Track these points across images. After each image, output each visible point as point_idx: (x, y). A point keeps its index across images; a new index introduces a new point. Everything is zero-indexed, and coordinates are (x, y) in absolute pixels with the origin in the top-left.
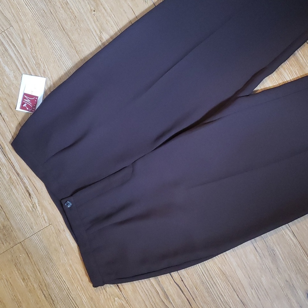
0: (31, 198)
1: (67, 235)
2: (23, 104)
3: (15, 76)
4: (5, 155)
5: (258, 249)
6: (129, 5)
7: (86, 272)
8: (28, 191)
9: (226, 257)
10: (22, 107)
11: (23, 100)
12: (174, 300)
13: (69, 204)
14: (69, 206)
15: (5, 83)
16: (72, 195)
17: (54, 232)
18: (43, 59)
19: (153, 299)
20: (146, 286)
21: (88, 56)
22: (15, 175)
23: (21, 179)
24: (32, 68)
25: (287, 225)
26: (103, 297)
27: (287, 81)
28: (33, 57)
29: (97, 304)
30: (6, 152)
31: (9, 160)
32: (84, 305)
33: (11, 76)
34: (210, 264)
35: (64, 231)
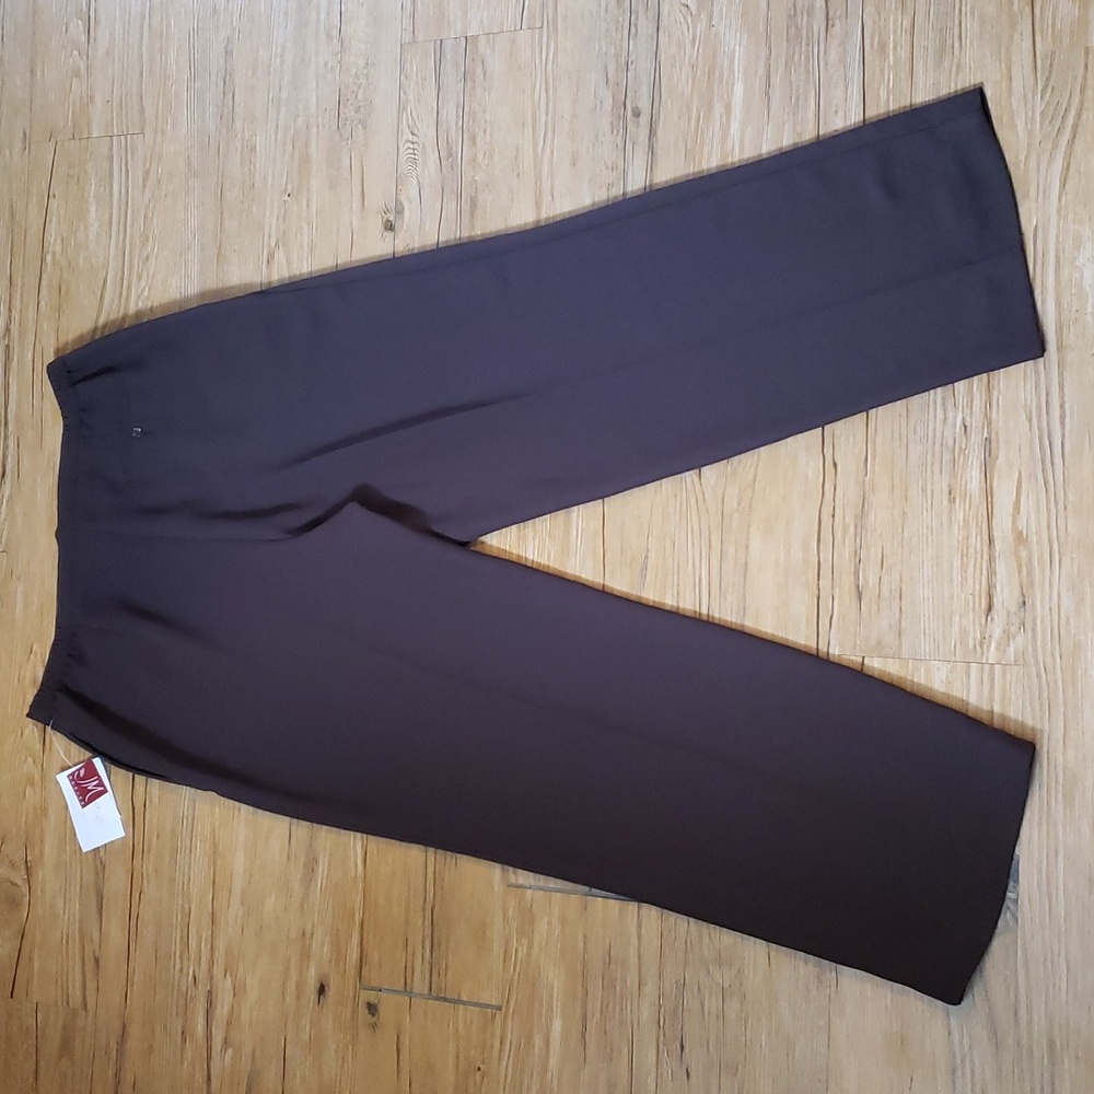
1: (19, 590)
3: (98, 234)
6: (351, 224)
15: (76, 236)
18: (158, 231)
23: (6, 437)
25: (365, 835)
28: (145, 217)
35: (19, 578)
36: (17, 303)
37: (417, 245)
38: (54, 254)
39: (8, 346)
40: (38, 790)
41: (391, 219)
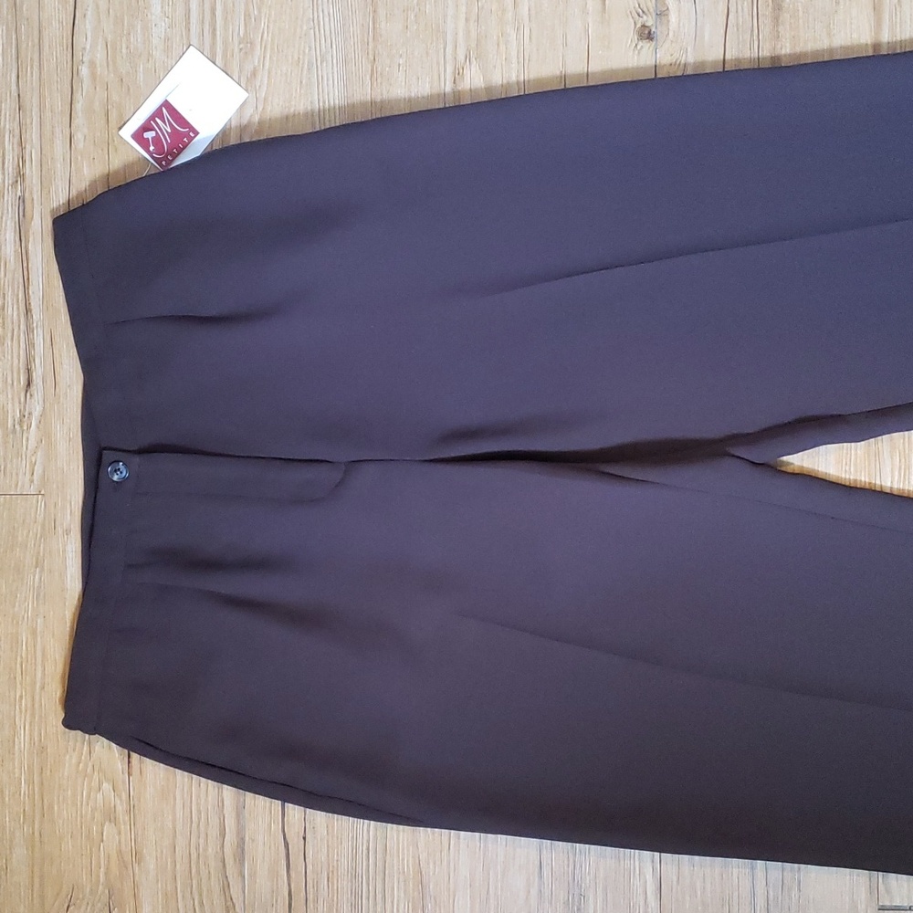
0: (28, 394)
1: (69, 548)
2: (146, 127)
3: (167, 39)
4: (23, 238)
5: (546, 871)
6: (586, 30)
7: (64, 670)
8: (29, 371)
9: (452, 842)
10: (138, 136)
11: (152, 118)
12: (253, 875)
13: (121, 473)
14: (116, 478)
15: (128, 40)
16: (140, 452)
17: (40, 519)
18: (270, 35)
19: (202, 841)
20: (203, 801)
21: (398, 101)
22: (18, 308)
23: (29, 330)
24: (225, 43)
25: (657, 854)
26: (74, 761)
27: (881, 486)
28: (247, 15)
29: (49, 771)
30: (27, 232)
31: (24, 257)
32: (14, 754)
33: (159, 30)
34: (399, 836)
35: (68, 532)
36: (33, 136)
37: (691, 60)
38: (92, 65)
39: (22, 199)
40: (124, 828)
41: (648, 24)
